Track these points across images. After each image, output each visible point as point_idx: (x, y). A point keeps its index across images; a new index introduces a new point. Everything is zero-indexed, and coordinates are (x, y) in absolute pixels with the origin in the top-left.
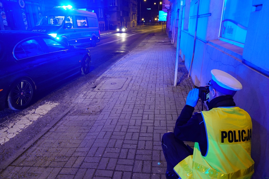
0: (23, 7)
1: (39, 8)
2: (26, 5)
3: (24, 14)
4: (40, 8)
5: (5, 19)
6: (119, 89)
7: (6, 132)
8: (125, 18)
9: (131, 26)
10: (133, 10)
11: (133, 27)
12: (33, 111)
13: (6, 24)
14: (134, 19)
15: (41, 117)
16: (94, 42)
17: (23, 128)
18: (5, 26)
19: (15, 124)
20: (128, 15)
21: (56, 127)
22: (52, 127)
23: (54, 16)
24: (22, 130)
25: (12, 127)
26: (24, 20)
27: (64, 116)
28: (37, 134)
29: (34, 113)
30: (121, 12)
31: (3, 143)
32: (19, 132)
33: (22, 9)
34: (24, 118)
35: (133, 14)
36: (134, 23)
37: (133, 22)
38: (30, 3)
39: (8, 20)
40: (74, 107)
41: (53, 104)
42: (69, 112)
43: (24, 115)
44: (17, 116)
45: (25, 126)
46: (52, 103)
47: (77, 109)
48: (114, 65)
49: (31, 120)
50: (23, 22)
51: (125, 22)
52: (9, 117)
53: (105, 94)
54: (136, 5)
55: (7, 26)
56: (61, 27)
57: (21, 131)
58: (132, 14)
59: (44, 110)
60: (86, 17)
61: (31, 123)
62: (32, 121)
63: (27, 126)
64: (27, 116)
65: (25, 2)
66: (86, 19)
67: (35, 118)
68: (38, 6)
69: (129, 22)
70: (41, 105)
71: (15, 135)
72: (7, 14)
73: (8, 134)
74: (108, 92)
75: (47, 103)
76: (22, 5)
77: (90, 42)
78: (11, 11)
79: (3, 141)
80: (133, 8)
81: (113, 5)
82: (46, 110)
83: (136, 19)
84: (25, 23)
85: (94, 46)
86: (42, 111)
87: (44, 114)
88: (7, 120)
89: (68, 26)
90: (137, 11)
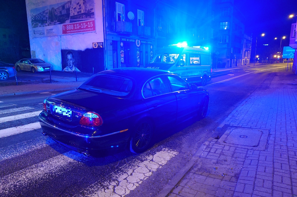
0: (138, 46)
1: (151, 47)
2: (141, 44)
3: (138, 52)
4: (153, 46)
5: (123, 57)
6: (254, 146)
7: (125, 180)
8: (235, 55)
9: (242, 64)
10: (246, 47)
11: (245, 65)
12: (151, 157)
13: (123, 62)
14: (246, 56)
15: (161, 167)
16: (204, 81)
17: (142, 178)
18: (122, 63)
19: (134, 171)
20: (240, 52)
21: (180, 188)
22: (176, 186)
23: (168, 54)
24: (142, 181)
25: (131, 174)
26: (137, 58)
27: (187, 173)
28: (159, 192)
29: (152, 160)
30: (232, 48)
31: (124, 194)
32: (139, 184)
33: (138, 48)
34: (142, 164)
35: (246, 51)
36: (246, 61)
37: (245, 59)
38: (145, 42)
39: (125, 58)
40: (197, 161)
41: (171, 153)
42: (192, 168)
43: (142, 161)
44: (135, 160)
45: (144, 177)
46: (169, 151)
47: (202, 166)
48: (236, 111)
49: (150, 169)
50: (137, 59)
51: (236, 60)
52: (128, 161)
53: (236, 151)
54: (250, 41)
55: (123, 63)
56: (175, 65)
57: (140, 183)
58: (244, 50)
59: (162, 159)
60: (200, 55)
61: (151, 173)
62: (151, 171)
63: (147, 178)
64: (145, 162)
65: (141, 42)
66: (199, 57)
67: (154, 167)
68: (151, 45)
69: (240, 60)
70: (158, 151)
71: (135, 187)
72: (125, 53)
73: (128, 183)
74: (240, 149)
75: (165, 150)
76: (138, 45)
77: (200, 81)
78: (128, 49)
79: (124, 192)
80: (246, 44)
81: (223, 42)
82: (164, 159)
83: (249, 57)
84: (138, 60)
85: (204, 86)
86: (161, 160)
87: (164, 164)
88: (126, 163)
89: (181, 64)
90: (251, 47)
